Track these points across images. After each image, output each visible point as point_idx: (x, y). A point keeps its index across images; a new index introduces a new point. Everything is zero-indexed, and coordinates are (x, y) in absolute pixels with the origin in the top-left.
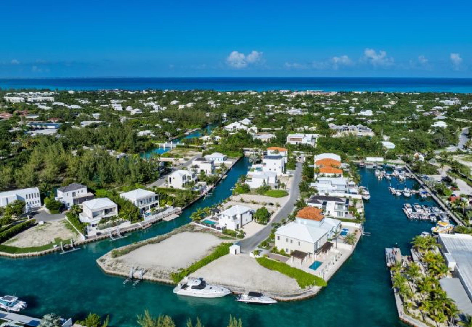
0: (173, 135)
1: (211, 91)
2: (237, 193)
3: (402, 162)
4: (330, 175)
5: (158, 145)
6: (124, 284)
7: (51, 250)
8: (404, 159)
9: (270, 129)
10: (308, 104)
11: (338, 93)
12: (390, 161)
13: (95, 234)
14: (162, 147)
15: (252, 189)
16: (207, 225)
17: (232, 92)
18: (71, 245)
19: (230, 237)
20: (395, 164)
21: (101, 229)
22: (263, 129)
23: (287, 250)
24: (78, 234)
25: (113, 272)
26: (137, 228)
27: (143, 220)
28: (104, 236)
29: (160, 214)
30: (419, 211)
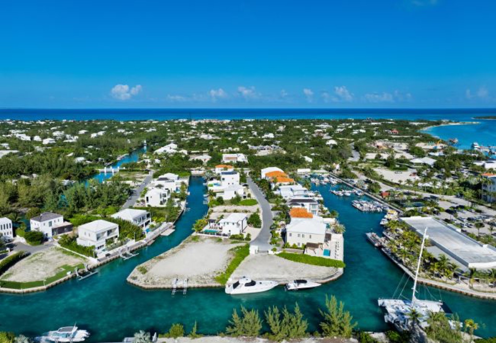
0: (108, 161)
1: (113, 121)
2: (214, 205)
3: (324, 171)
4: (286, 183)
5: (99, 171)
6: (173, 295)
7: (66, 278)
8: (326, 169)
9: (198, 151)
10: (215, 130)
11: (231, 121)
12: (315, 171)
13: (104, 256)
14: (103, 172)
15: (226, 201)
16: (211, 234)
17: (133, 121)
18: (86, 270)
19: (238, 241)
20: (321, 173)
21: (110, 250)
22: (193, 152)
23: (299, 244)
24: (85, 258)
25: (153, 286)
26: (142, 245)
27: (145, 237)
28: (114, 257)
29: (157, 230)
30: (365, 205)
